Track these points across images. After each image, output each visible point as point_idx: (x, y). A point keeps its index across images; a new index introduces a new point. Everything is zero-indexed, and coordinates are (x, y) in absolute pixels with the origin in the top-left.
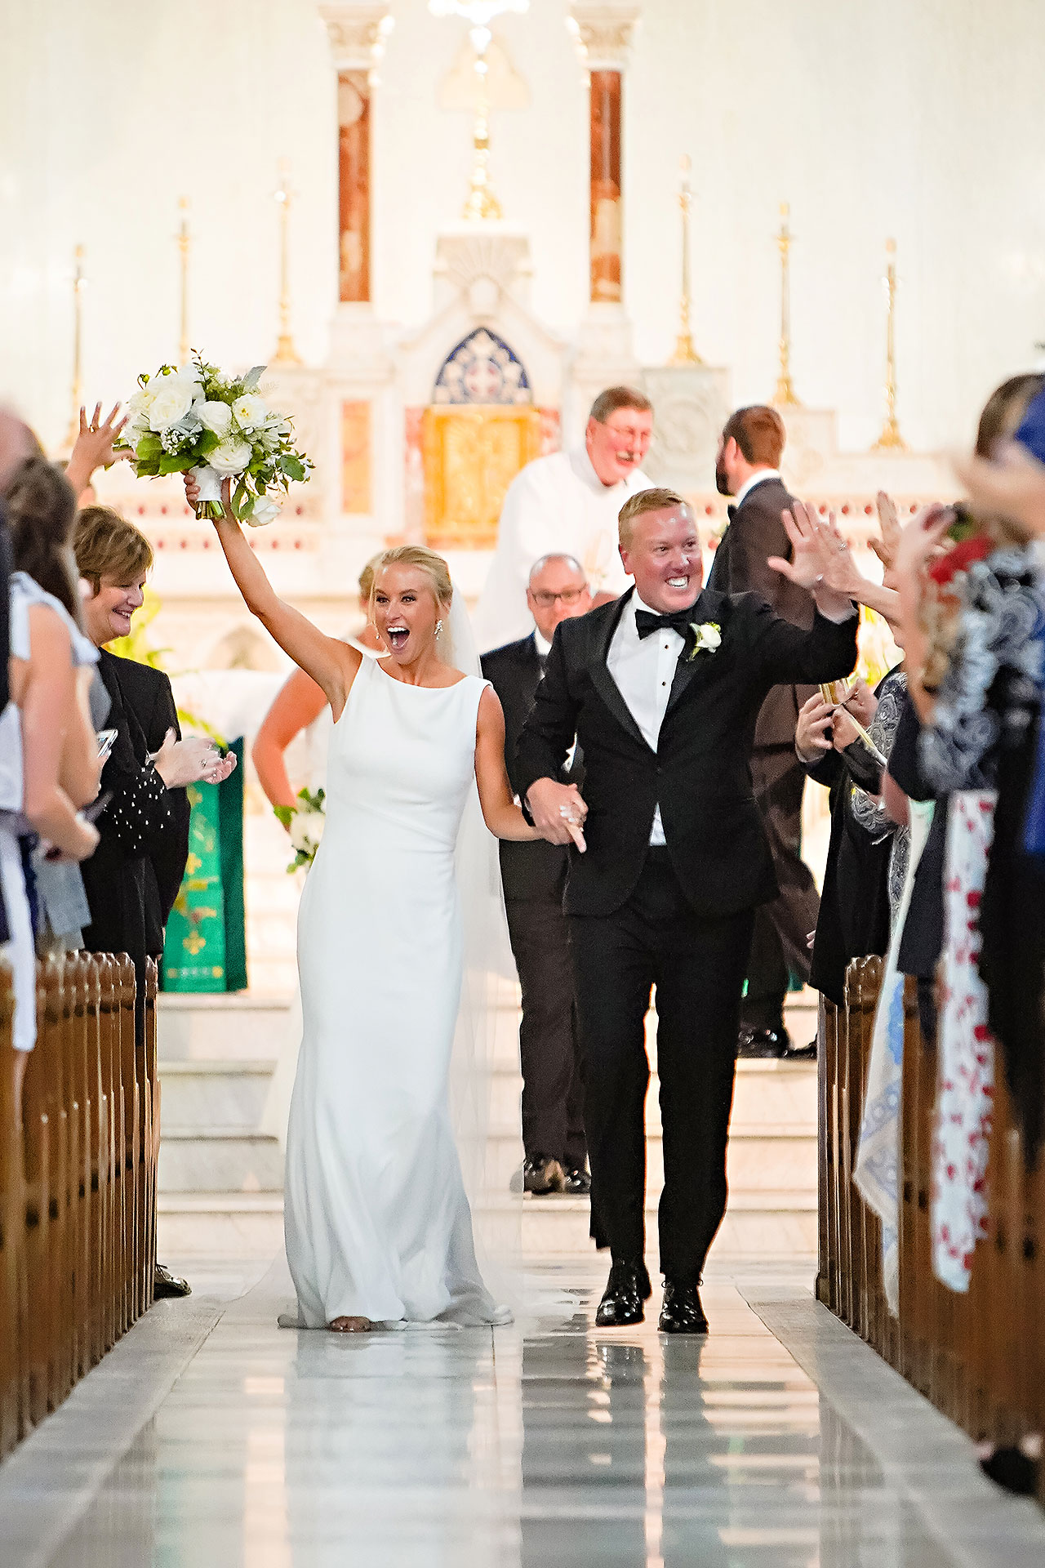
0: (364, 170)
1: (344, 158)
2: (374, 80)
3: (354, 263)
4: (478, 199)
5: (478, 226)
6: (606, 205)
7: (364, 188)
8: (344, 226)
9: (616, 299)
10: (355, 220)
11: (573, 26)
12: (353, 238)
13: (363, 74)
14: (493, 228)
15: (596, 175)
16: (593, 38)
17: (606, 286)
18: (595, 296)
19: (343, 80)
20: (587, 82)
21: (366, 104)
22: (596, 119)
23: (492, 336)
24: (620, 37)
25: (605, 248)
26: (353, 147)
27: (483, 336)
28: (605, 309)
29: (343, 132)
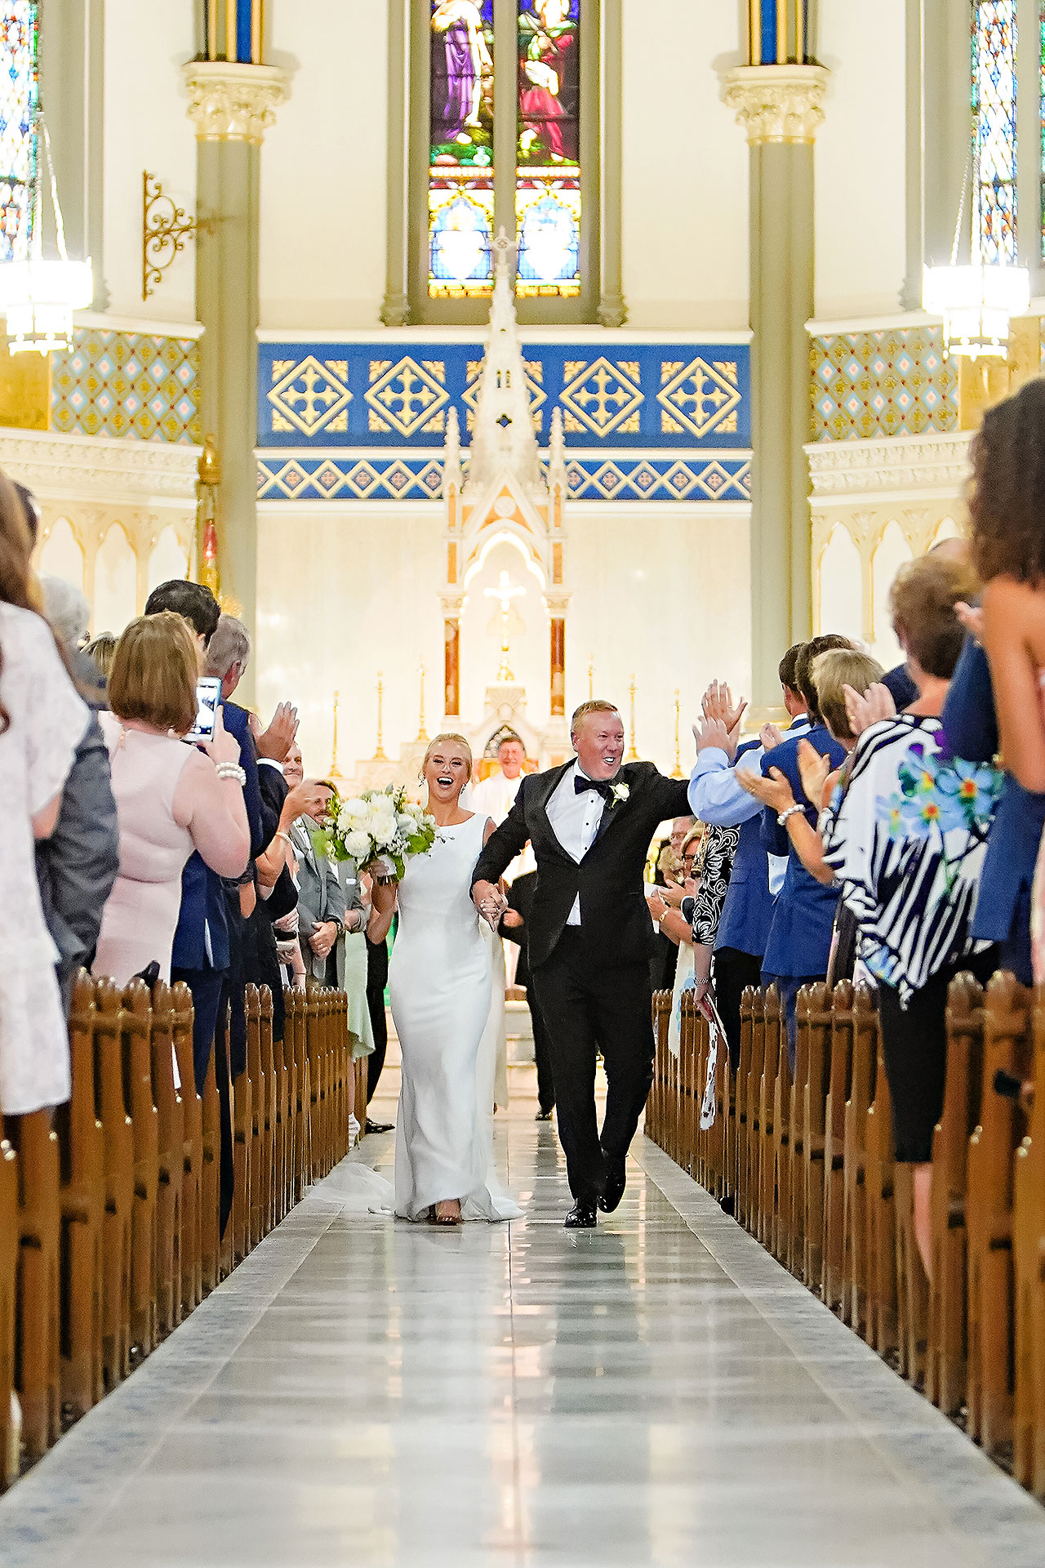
0: (456, 659)
1: (447, 655)
2: (460, 623)
3: (452, 698)
4: (504, 672)
5: (503, 684)
6: (557, 675)
7: (456, 667)
8: (447, 684)
9: (563, 714)
10: (452, 681)
11: (544, 600)
12: (451, 688)
13: (456, 621)
14: (510, 684)
15: (553, 662)
16: (552, 605)
17: (557, 708)
18: (553, 713)
19: (447, 622)
20: (550, 623)
21: (457, 633)
22: (554, 638)
23: (509, 730)
24: (563, 605)
25: (557, 692)
26: (452, 651)
27: (505, 729)
28: (557, 718)
29: (447, 644)
